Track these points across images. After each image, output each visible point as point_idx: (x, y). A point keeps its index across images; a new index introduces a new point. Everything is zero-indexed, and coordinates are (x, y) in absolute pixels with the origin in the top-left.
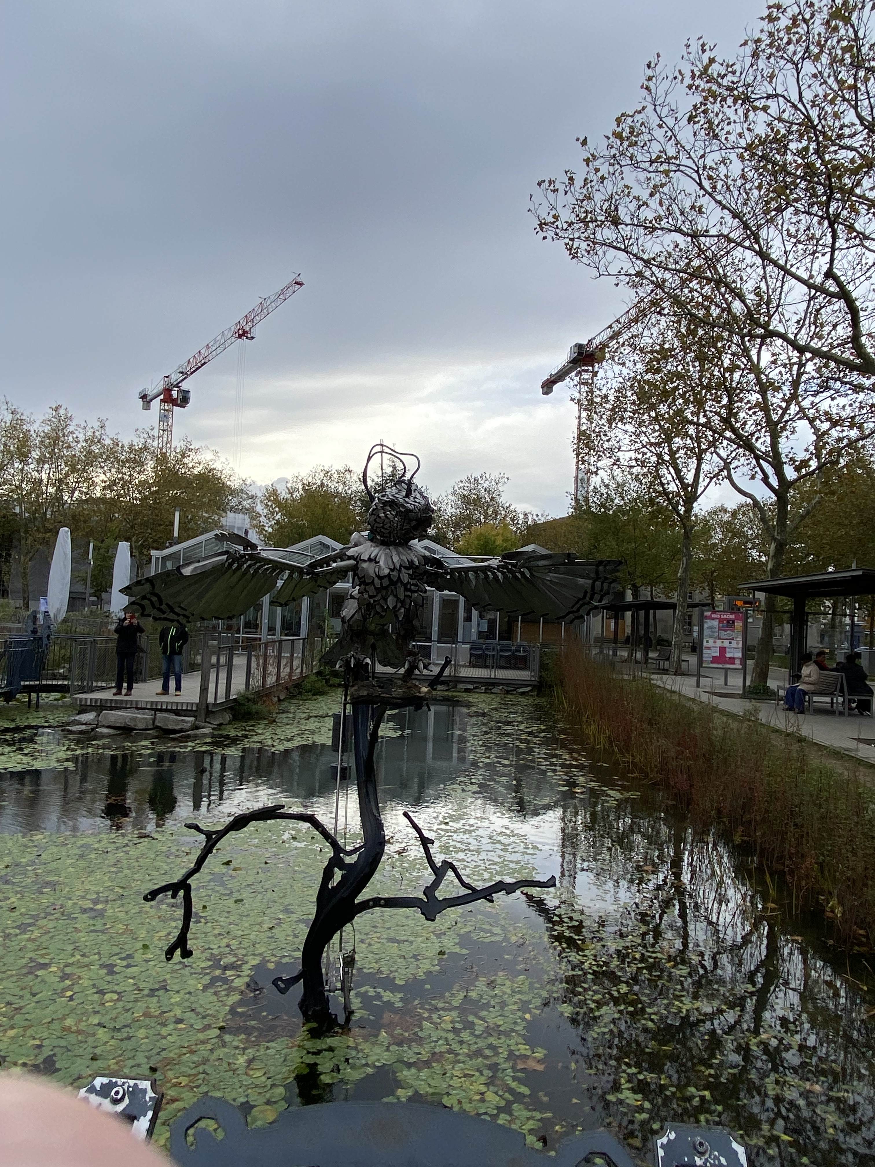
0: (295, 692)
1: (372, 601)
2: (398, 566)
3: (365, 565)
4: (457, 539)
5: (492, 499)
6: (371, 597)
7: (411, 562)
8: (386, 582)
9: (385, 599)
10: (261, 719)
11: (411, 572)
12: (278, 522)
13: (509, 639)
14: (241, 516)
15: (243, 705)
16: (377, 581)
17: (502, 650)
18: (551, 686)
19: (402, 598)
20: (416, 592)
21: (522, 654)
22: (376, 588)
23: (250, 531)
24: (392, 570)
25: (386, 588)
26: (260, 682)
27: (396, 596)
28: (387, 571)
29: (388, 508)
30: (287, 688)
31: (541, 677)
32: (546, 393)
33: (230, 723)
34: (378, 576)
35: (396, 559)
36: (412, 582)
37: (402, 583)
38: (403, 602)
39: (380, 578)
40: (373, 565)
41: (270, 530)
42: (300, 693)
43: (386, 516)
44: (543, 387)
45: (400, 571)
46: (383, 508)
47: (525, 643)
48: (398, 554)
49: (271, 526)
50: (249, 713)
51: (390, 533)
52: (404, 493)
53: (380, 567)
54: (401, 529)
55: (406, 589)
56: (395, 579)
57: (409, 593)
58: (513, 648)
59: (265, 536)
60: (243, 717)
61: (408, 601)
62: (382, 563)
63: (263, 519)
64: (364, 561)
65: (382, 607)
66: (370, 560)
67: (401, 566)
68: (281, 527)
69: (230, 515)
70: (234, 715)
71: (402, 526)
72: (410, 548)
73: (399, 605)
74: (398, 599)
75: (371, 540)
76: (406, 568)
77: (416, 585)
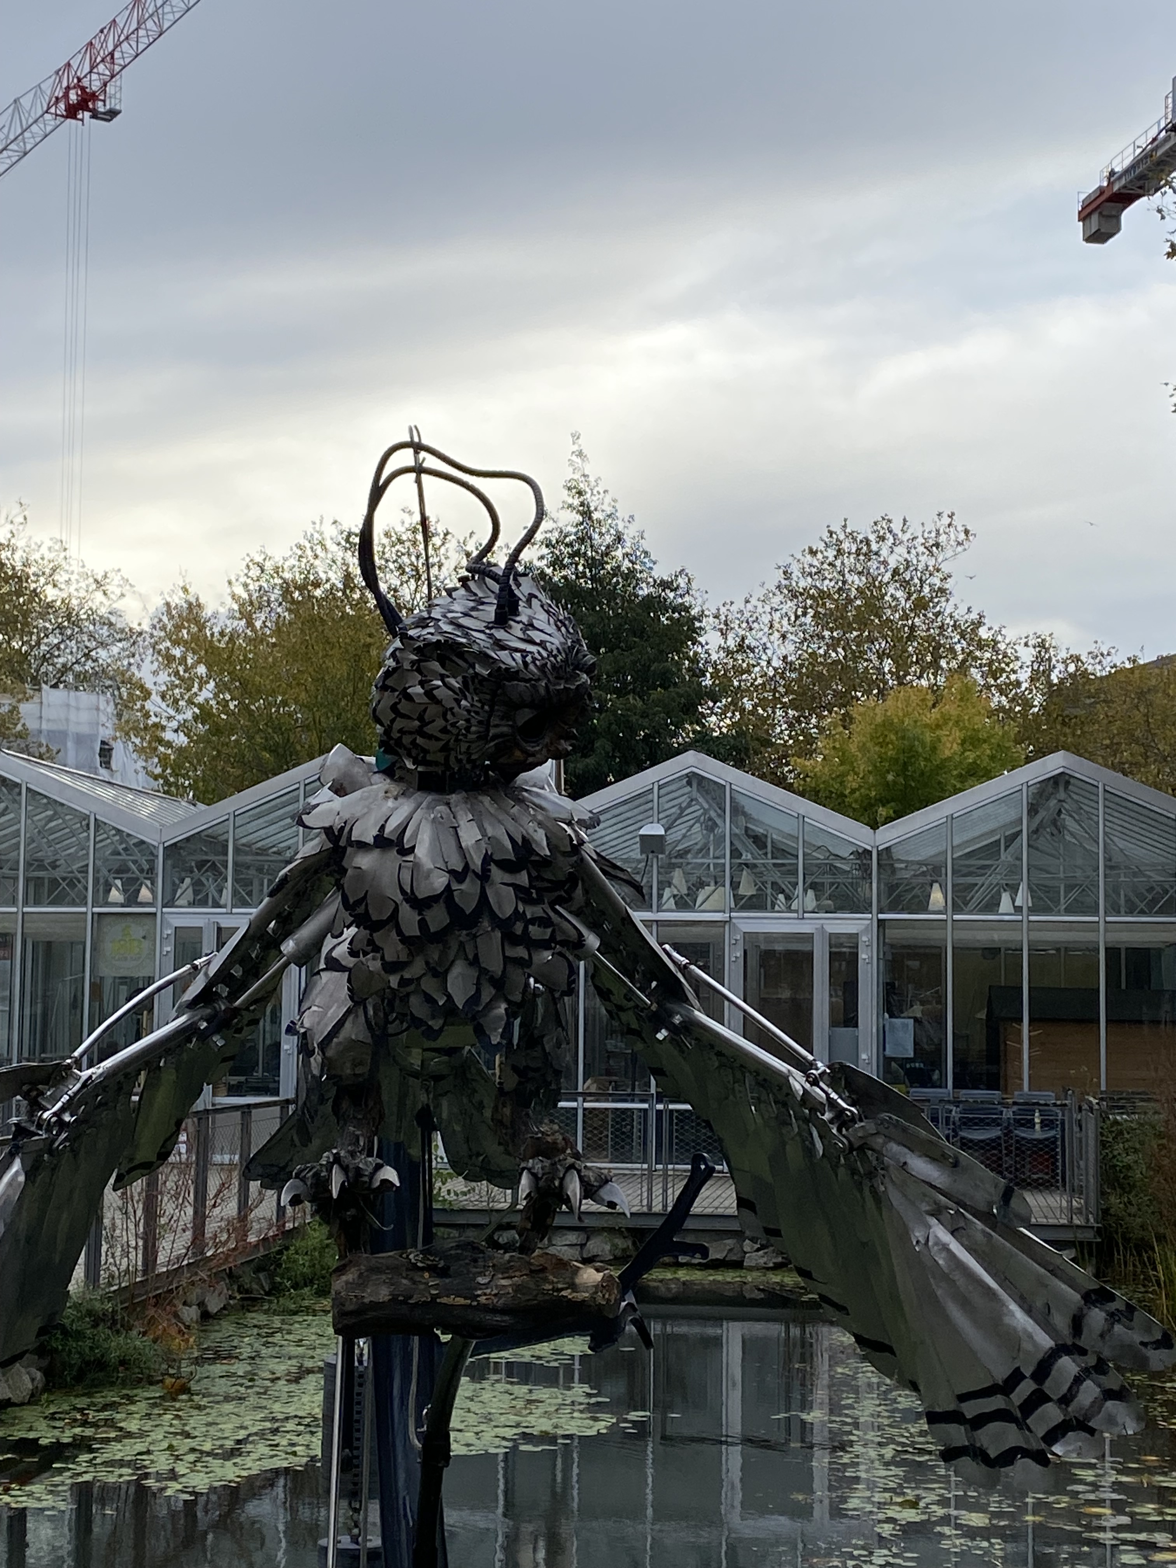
0: (260, 1283)
1: (394, 981)
2: (477, 862)
3: (364, 861)
4: (806, 748)
5: (921, 605)
6: (390, 967)
7: (525, 847)
8: (438, 918)
9: (440, 974)
10: (138, 1383)
11: (523, 879)
12: (205, 714)
13: (993, 1082)
14: (85, 698)
15: (79, 1335)
16: (409, 918)
17: (967, 1123)
18: (1143, 1246)
19: (495, 966)
20: (545, 945)
21: (1038, 1133)
22: (405, 940)
23: (118, 748)
24: (458, 876)
25: (440, 937)
26: (137, 1259)
27: (474, 962)
28: (440, 881)
29: (436, 666)
30: (231, 1275)
31: (1106, 1212)
32: (1098, 237)
33: (33, 1399)
34: (412, 900)
35: (470, 835)
36: (530, 912)
37: (493, 915)
38: (499, 984)
39: (419, 904)
40: (392, 857)
41: (181, 740)
42: (275, 1290)
43: (429, 694)
44: (1084, 216)
45: (484, 877)
46: (417, 666)
47: (1048, 1096)
48: (478, 820)
49: (183, 727)
50: (101, 1364)
51: (445, 749)
52: (490, 612)
53: (416, 866)
54: (483, 737)
55: (510, 938)
56: (469, 906)
57: (521, 952)
58: (1008, 1114)
59: (164, 761)
60: (79, 1378)
61: (516, 975)
62: (422, 852)
63: (154, 705)
64: (362, 846)
65: (429, 1000)
66: (382, 842)
67: (487, 859)
68: (217, 730)
69: (52, 697)
70: (48, 1372)
71: (486, 724)
72: (518, 797)
73: (488, 993)
74: (483, 972)
75: (389, 772)
76: (506, 866)
77: (544, 922)
